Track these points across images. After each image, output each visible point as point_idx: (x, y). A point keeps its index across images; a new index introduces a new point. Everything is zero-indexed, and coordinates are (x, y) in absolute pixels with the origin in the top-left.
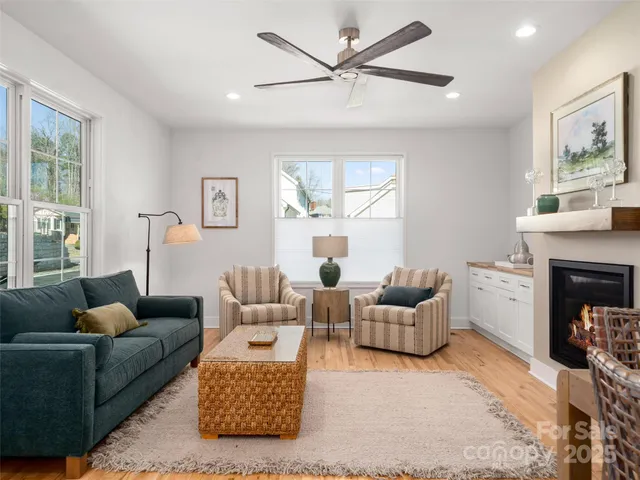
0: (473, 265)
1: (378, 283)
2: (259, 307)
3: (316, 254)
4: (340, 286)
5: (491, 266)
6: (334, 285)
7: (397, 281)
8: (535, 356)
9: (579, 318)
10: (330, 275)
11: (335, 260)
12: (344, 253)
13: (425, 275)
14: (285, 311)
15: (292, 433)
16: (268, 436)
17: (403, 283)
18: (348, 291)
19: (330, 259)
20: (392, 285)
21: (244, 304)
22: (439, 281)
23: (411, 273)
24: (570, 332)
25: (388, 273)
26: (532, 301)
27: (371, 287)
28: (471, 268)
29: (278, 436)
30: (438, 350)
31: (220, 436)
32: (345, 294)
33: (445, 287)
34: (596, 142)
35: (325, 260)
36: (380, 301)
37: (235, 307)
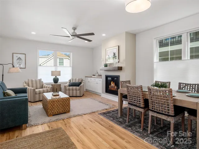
0: (87, 77)
1: (67, 82)
2: (40, 89)
3: (52, 75)
4: (58, 83)
5: (91, 77)
6: (57, 83)
7: (72, 81)
8: (102, 93)
9: (111, 84)
10: (56, 81)
11: (57, 77)
12: (60, 75)
13: (79, 79)
14: (47, 90)
15: (69, 111)
16: (64, 113)
17: (74, 81)
18: (60, 84)
19: (56, 77)
20: (71, 82)
21: (36, 89)
22: (82, 80)
23: (76, 79)
24: (109, 87)
25: (69, 79)
26: (101, 83)
27: (66, 83)
28: (86, 78)
29: (66, 113)
30: (83, 95)
31: (53, 115)
32: (60, 85)
33: (83, 82)
34: (114, 55)
35: (55, 77)
36: (69, 86)
37: (34, 90)
